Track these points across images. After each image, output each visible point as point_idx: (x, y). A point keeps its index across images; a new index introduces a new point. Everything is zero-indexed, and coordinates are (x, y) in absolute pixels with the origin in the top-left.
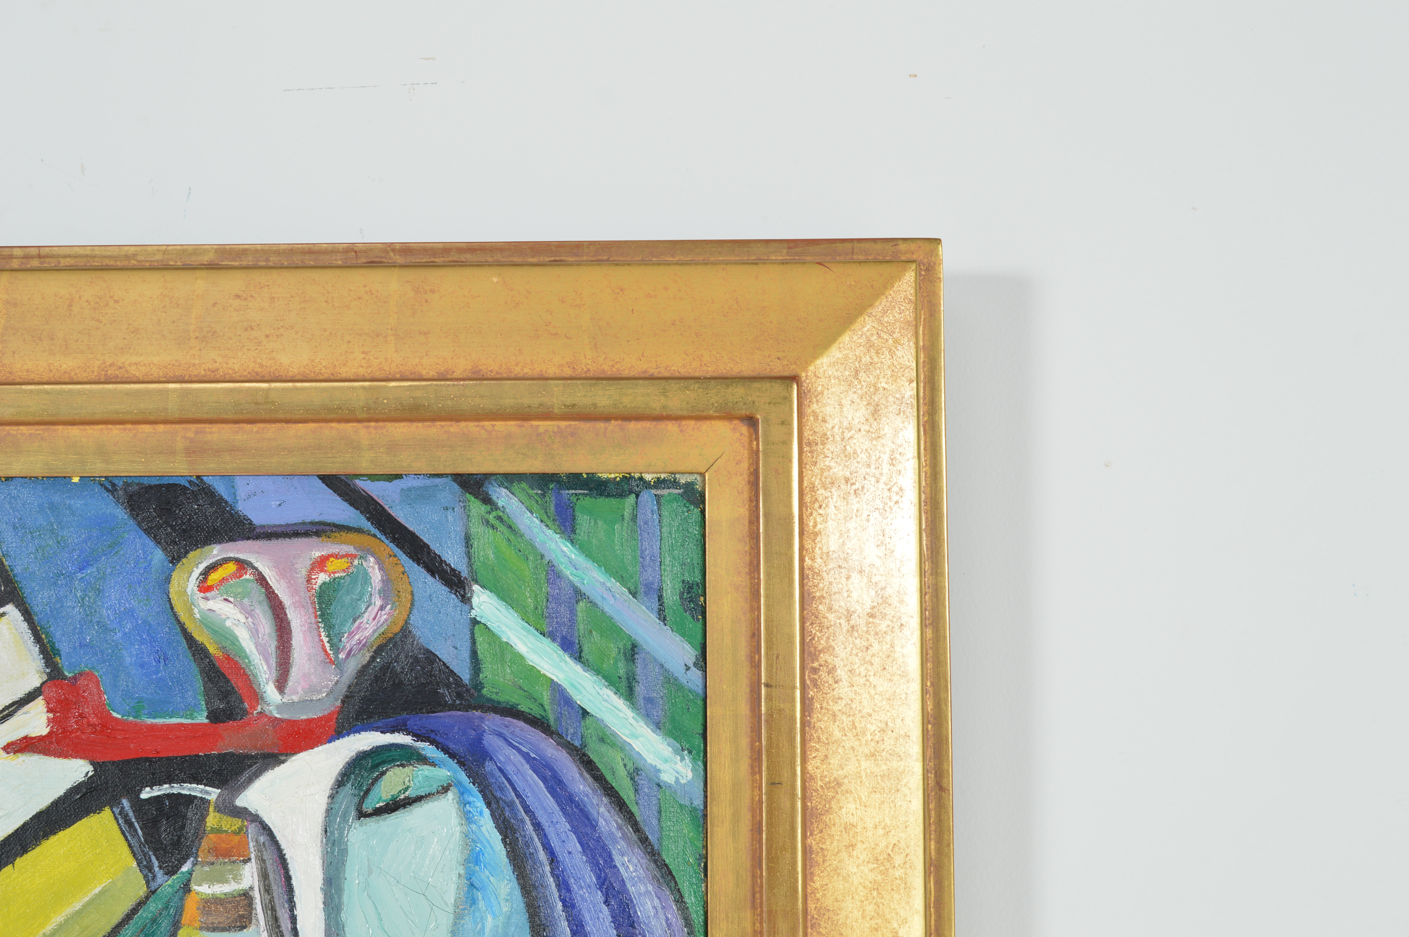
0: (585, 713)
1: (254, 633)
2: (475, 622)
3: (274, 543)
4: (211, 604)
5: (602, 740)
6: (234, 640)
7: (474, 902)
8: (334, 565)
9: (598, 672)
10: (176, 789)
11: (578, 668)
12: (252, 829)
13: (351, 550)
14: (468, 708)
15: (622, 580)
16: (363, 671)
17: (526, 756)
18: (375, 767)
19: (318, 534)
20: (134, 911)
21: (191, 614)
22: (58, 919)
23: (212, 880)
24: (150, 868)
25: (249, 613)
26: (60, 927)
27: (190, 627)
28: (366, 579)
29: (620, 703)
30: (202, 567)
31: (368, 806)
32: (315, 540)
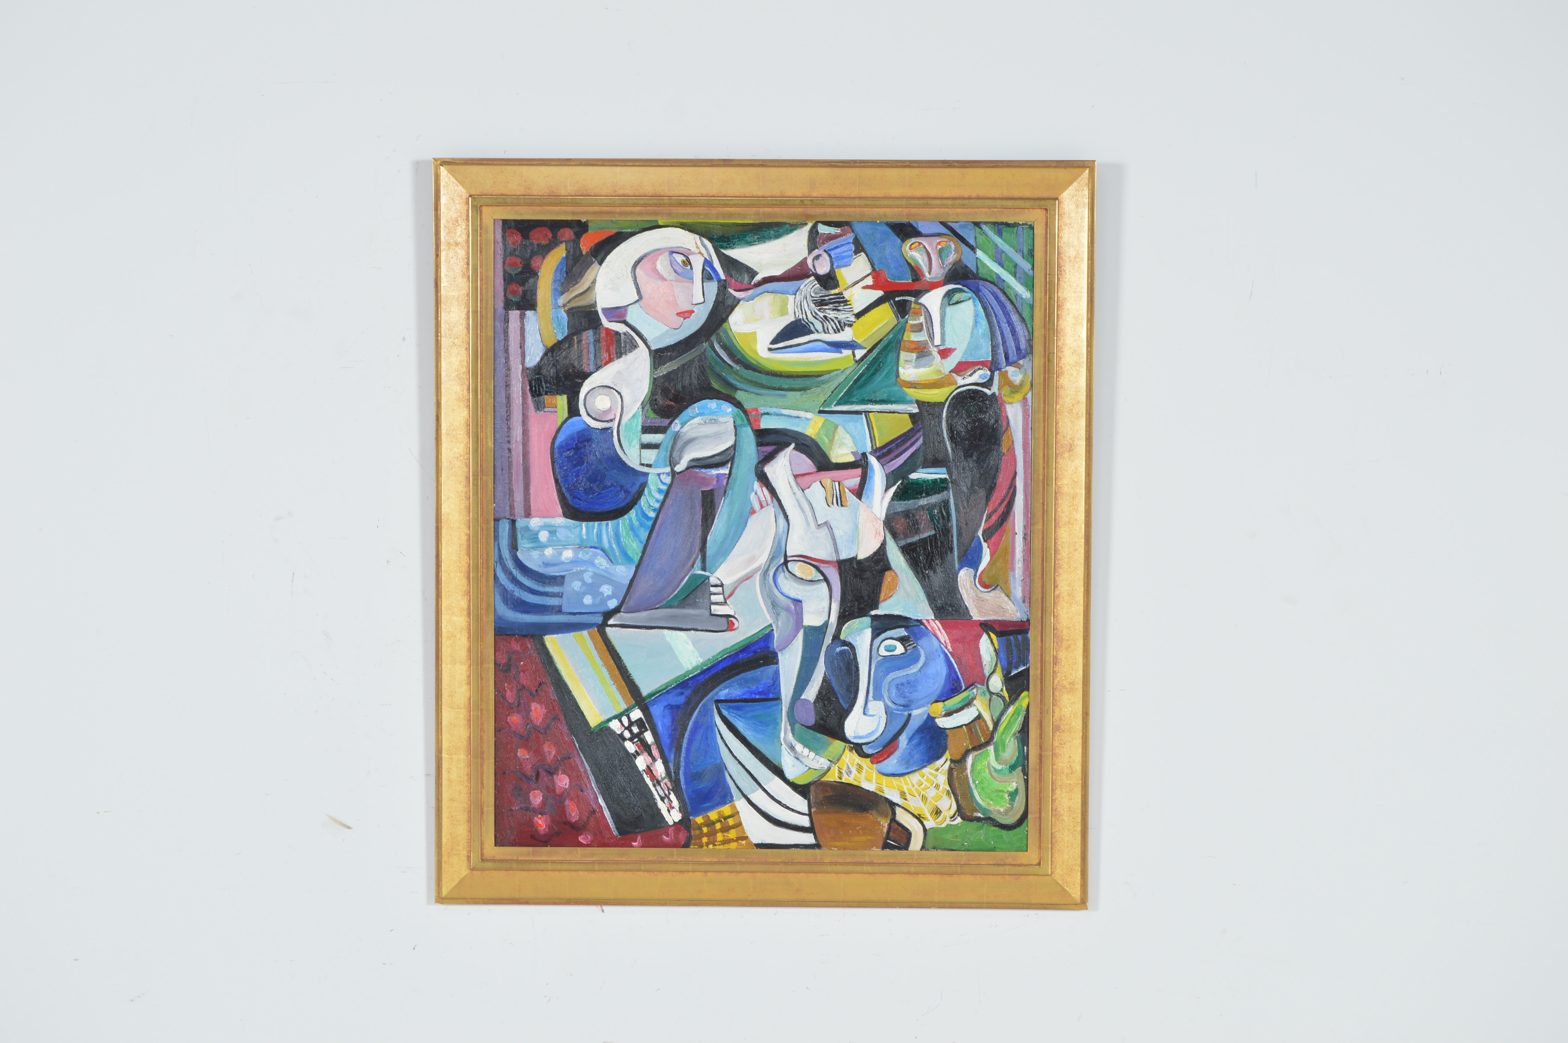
0: (1004, 281)
1: (923, 260)
2: (977, 258)
3: (928, 238)
4: (912, 253)
5: (1008, 287)
6: (918, 262)
7: (977, 326)
8: (943, 244)
9: (1007, 271)
10: (904, 298)
11: (1003, 270)
12: (923, 308)
13: (947, 240)
14: (975, 279)
15: (1013, 248)
16: (950, 270)
17: (990, 291)
18: (953, 293)
19: (938, 236)
20: (894, 327)
21: (907, 255)
22: (876, 329)
23: (913, 320)
24: (898, 317)
25: (922, 255)
26: (876, 331)
27: (907, 259)
28: (951, 247)
29: (1013, 278)
30: (910, 244)
31: (951, 303)
32: (938, 237)
